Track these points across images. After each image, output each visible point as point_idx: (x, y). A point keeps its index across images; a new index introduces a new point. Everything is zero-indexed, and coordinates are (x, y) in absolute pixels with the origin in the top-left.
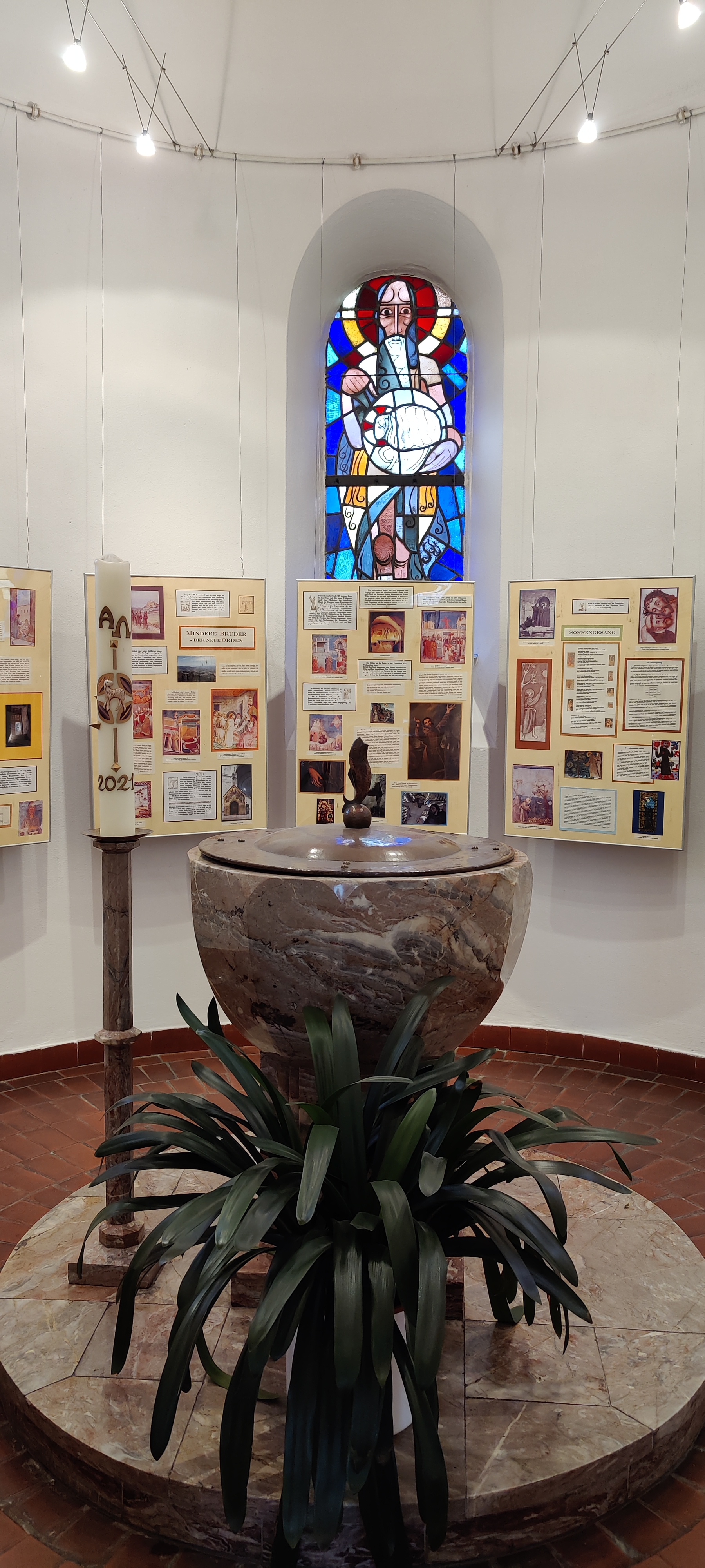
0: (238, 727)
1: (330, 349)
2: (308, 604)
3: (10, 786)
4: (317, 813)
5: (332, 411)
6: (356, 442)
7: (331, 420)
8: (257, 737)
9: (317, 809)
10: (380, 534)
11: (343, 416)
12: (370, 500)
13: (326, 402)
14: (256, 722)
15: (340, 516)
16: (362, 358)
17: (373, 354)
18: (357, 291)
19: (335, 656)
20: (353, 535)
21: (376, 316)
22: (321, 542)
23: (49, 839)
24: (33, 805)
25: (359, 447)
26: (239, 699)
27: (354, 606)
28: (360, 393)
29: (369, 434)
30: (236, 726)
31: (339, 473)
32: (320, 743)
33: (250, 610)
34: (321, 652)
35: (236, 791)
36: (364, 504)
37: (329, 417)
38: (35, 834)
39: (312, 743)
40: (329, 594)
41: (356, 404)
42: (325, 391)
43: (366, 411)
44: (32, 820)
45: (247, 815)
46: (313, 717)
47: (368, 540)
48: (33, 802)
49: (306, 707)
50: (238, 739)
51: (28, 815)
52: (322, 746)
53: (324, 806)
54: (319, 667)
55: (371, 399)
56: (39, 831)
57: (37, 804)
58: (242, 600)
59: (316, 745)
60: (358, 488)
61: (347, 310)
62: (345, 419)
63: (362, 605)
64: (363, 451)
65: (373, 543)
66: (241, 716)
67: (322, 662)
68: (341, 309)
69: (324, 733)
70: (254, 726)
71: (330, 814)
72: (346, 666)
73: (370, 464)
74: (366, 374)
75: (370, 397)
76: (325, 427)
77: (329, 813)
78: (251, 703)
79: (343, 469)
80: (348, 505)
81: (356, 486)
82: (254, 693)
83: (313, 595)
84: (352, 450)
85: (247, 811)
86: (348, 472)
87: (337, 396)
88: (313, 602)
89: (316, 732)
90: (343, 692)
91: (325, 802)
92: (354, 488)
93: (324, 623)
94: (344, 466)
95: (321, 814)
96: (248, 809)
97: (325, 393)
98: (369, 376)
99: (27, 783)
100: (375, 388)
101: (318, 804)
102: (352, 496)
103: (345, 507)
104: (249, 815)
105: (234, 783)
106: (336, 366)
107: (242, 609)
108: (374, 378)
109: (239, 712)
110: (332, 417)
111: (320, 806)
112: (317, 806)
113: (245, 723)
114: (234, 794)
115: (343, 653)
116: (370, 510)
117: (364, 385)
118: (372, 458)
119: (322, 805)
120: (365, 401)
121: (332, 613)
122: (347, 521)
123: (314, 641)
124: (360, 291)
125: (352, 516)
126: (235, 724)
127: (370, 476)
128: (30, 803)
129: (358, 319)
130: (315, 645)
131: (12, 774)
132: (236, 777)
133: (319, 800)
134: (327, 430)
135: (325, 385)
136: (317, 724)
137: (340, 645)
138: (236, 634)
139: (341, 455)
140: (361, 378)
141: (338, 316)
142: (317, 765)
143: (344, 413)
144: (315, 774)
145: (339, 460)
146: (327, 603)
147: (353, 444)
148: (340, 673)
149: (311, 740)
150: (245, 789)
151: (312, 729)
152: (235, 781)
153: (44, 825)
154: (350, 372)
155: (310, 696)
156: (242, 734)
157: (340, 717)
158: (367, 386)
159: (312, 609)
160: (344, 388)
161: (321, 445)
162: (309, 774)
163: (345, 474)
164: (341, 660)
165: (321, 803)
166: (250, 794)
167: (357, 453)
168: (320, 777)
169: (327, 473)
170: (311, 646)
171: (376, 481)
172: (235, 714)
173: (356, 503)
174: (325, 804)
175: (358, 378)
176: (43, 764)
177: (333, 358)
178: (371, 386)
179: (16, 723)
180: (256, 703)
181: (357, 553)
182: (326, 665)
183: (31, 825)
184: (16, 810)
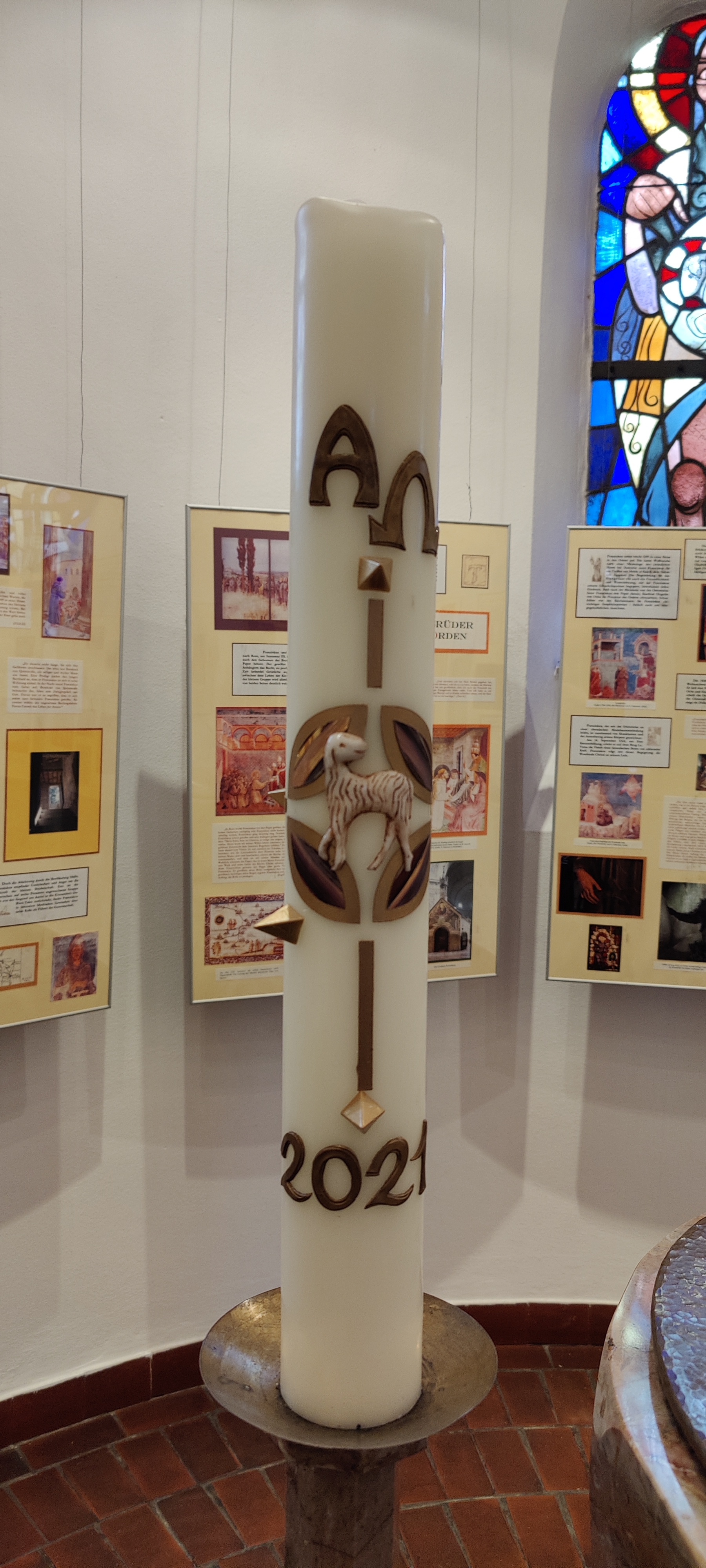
0: (453, 793)
1: (607, 140)
2: (587, 572)
3: (36, 907)
4: (589, 951)
5: (607, 250)
6: (647, 303)
7: (604, 265)
8: (485, 811)
9: (590, 944)
10: (685, 461)
11: (626, 258)
12: (668, 402)
13: (596, 235)
14: (484, 785)
15: (614, 431)
16: (662, 156)
17: (685, 148)
18: (658, 40)
19: (635, 667)
20: (635, 464)
21: (691, 82)
22: (582, 473)
23: (109, 1003)
24: (79, 942)
25: (651, 311)
26: (457, 744)
27: (673, 576)
28: (657, 217)
29: (671, 289)
30: (450, 791)
31: (616, 357)
32: (599, 824)
33: (481, 580)
34: (608, 658)
35: (445, 909)
36: (656, 410)
37: (601, 261)
38: (82, 995)
39: (584, 824)
40: (628, 552)
41: (650, 235)
42: (596, 215)
43: (667, 247)
44: (78, 970)
45: (464, 952)
46: (588, 779)
47: (662, 472)
48: (79, 936)
49: (577, 758)
50: (452, 815)
51: (70, 962)
52: (602, 830)
53: (602, 939)
54: (603, 686)
55: (677, 227)
56: (90, 989)
57: (87, 939)
58: (468, 562)
59: (592, 829)
60: (647, 382)
61: (639, 72)
62: (629, 263)
63: (690, 573)
64: (658, 318)
65: (671, 475)
66: (459, 774)
67: (608, 677)
68: (629, 71)
69: (607, 807)
70: (480, 792)
71: (613, 954)
72: (653, 685)
73: (671, 340)
74: (669, 183)
75: (675, 223)
76: (594, 279)
77: (611, 950)
78: (477, 750)
79: (622, 350)
80: (629, 411)
81: (645, 378)
82: (483, 734)
83: (596, 554)
84: (640, 317)
85: (464, 944)
86: (630, 355)
87: (616, 222)
88: (597, 567)
89: (591, 804)
90: (646, 732)
91: (604, 931)
92: (641, 382)
93: (617, 607)
94: (625, 345)
95: (596, 952)
96: (464, 942)
97: (595, 220)
98: (674, 187)
99: (70, 899)
100: (686, 208)
101: (591, 934)
102: (637, 396)
103: (623, 416)
104: (467, 952)
105: (442, 894)
106: (616, 170)
107: (469, 579)
108: (684, 191)
109: (455, 767)
110: (606, 261)
111: (594, 937)
112: (590, 938)
113: (464, 787)
114: (442, 913)
115: (650, 661)
116: (668, 420)
117: (666, 203)
118: (675, 330)
119: (598, 936)
120: (665, 230)
121: (633, 587)
122: (626, 438)
123: (596, 639)
124: (664, 39)
125: (634, 430)
126: (448, 789)
127: (670, 362)
128: (74, 937)
129: (657, 88)
130: (596, 647)
131: (41, 885)
132: (446, 883)
133: (593, 928)
134: (596, 283)
135: (596, 204)
136: (594, 790)
137: (644, 648)
138: (455, 625)
139: (620, 326)
140: (661, 190)
141: (622, 83)
142: (593, 864)
143: (628, 253)
144: (587, 880)
145: (617, 336)
146: (623, 570)
147: (642, 307)
148: (642, 698)
149: (582, 819)
150: (460, 905)
151: (585, 798)
152: (445, 891)
153: (100, 979)
154: (642, 181)
155: (584, 740)
156: (460, 805)
157: (639, 778)
158: (670, 207)
159: (594, 580)
160: (630, 209)
161: (586, 309)
162: (575, 877)
163: (625, 359)
164: (644, 675)
165: (596, 933)
166: (468, 914)
167: (648, 321)
168: (598, 886)
169: (595, 357)
170: (589, 647)
171: (680, 369)
172: (448, 770)
173: (643, 408)
174: (604, 935)
175: (655, 190)
176: (100, 863)
177: (610, 156)
178: (677, 204)
179: (51, 787)
180: (484, 751)
181: (641, 493)
182: (616, 684)
183: (74, 979)
184: (47, 953)
